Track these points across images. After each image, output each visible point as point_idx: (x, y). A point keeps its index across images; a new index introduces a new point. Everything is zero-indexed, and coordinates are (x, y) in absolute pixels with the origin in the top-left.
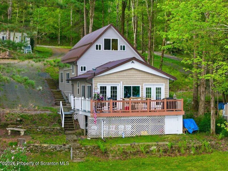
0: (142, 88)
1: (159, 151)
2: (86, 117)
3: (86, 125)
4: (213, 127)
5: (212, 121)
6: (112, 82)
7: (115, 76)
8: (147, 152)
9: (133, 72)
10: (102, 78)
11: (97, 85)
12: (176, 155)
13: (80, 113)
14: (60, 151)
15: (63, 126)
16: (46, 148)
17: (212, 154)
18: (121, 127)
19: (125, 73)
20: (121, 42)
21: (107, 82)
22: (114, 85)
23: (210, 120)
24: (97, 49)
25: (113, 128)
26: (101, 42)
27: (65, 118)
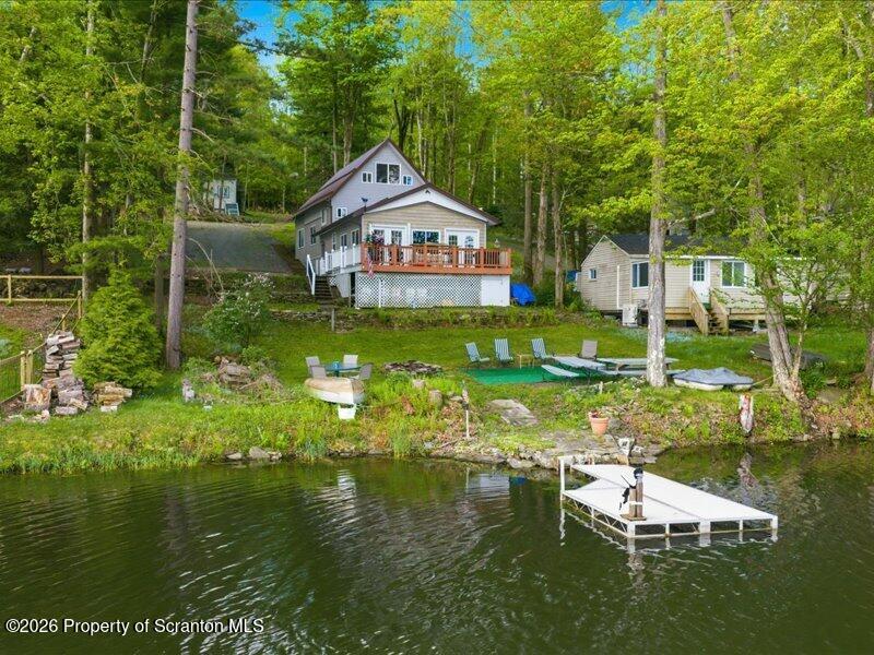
0: (443, 236)
1: (474, 321)
2: (353, 275)
3: (353, 292)
4: (559, 296)
5: (557, 286)
6: (393, 223)
7: (399, 213)
8: (455, 323)
9: (428, 208)
10: (377, 216)
11: (369, 228)
12: (501, 327)
13: (342, 271)
14: (313, 320)
15: (313, 293)
16: (290, 315)
17: (560, 327)
18: (411, 292)
19: (414, 210)
20: (405, 170)
21: (386, 223)
22: (397, 228)
23: (554, 285)
24: (365, 180)
25: (397, 293)
26: (372, 170)
27: (316, 282)
